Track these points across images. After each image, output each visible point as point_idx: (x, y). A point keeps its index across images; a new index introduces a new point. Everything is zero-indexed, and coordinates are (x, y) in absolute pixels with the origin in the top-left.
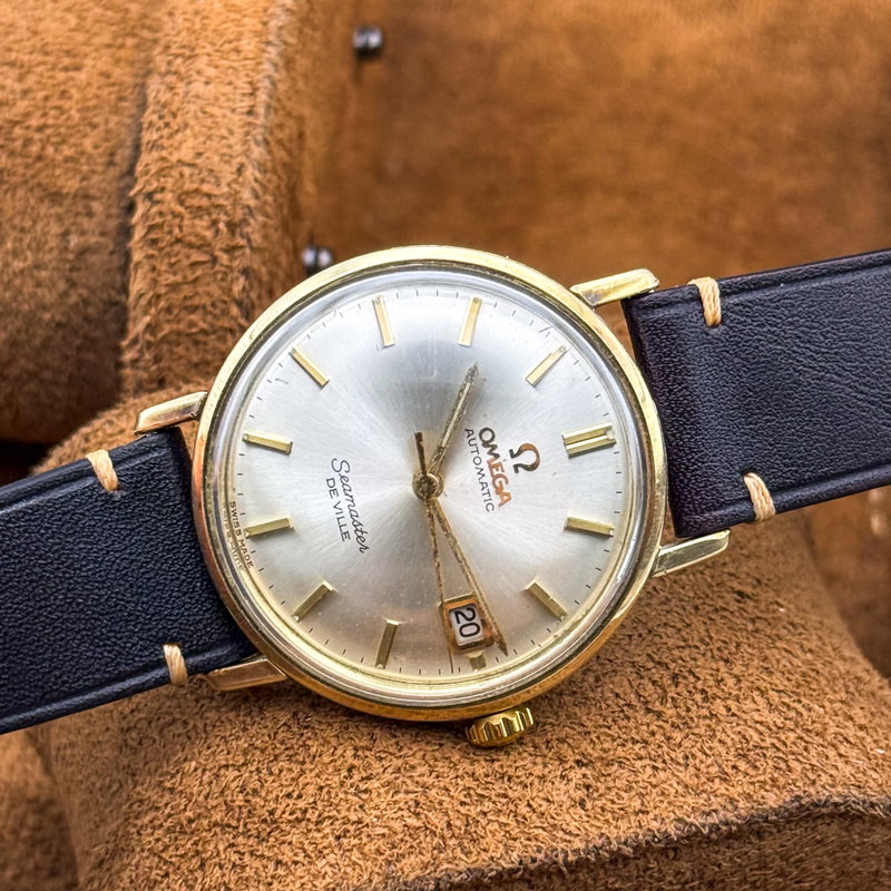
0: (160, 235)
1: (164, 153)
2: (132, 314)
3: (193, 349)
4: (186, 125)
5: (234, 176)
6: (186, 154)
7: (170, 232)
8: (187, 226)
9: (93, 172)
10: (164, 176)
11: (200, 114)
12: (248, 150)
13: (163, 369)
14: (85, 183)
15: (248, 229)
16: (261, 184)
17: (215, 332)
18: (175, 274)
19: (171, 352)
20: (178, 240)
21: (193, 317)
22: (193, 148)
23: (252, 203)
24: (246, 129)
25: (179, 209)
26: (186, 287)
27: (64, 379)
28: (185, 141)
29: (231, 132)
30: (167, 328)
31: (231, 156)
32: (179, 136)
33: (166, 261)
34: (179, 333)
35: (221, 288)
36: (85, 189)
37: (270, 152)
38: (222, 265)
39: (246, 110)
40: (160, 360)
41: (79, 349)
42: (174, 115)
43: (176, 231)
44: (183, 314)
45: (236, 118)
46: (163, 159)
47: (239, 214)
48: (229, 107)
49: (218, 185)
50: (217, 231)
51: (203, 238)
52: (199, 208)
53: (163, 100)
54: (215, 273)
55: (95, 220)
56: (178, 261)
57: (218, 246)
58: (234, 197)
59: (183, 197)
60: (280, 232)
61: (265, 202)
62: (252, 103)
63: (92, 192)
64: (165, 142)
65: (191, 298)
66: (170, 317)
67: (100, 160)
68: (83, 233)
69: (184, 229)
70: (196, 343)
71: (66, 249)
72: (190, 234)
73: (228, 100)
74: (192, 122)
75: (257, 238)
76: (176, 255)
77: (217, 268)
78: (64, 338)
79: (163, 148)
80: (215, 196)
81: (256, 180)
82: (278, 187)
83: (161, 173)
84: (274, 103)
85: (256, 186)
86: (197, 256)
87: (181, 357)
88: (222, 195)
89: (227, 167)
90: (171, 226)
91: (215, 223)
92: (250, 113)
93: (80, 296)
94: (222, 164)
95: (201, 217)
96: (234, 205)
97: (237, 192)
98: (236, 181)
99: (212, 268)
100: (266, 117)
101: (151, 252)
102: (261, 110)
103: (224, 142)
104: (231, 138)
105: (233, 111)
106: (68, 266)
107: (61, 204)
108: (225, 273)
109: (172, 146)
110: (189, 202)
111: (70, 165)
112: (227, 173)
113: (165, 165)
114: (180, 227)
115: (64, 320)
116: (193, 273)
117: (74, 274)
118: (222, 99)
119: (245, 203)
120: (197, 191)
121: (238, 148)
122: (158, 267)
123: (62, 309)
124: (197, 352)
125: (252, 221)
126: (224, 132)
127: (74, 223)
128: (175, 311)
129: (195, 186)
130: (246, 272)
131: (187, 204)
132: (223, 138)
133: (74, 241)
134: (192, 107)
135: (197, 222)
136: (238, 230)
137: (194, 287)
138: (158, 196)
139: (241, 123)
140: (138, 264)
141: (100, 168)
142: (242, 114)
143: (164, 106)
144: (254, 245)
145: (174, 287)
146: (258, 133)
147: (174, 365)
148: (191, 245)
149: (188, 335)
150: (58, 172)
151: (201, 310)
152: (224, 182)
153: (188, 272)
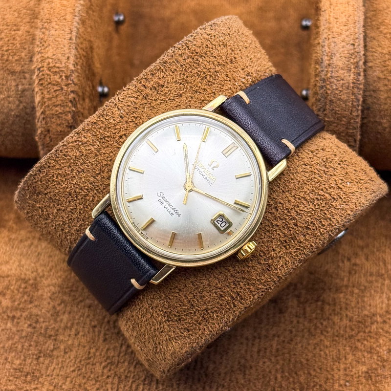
0: (43, 82)
1: (43, 55)
2: (37, 109)
3: (58, 119)
4: (49, 45)
5: (67, 60)
6: (50, 54)
7: (47, 81)
8: (52, 78)
9: (25, 64)
11: (54, 41)
12: (71, 51)
13: (49, 127)
14: (23, 68)
15: (73, 78)
17: (64, 113)
18: (50, 94)
19: (51, 121)
20: (49, 83)
21: (57, 108)
22: (52, 52)
23: (73, 69)
24: (70, 44)
25: (49, 73)
26: (53, 99)
27: (21, 134)
28: (49, 50)
29: (64, 46)
30: (48, 113)
31: (65, 54)
32: (47, 49)
33: (46, 90)
34: (53, 114)
35: (65, 98)
36: (23, 70)
37: (78, 52)
38: (65, 90)
39: (69, 38)
40: (48, 124)
41: (24, 124)
42: (45, 42)
43: (49, 80)
44: (53, 108)
45: (66, 41)
46: (43, 57)
47: (69, 74)
48: (63, 38)
49: (61, 64)
50: (62, 79)
51: (58, 82)
52: (56, 72)
53: (41, 37)
54: (63, 93)
55: (27, 80)
56: (50, 90)
57: (63, 84)
58: (67, 67)
59: (50, 69)
60: (85, 79)
61: (78, 69)
62: (71, 36)
63: (26, 71)
64: (43, 51)
65: (56, 102)
66: (49, 109)
67: (27, 60)
68: (23, 85)
70: (59, 117)
71: (18, 91)
72: (53, 81)
73: (63, 35)
74: (51, 44)
75: (76, 80)
76: (49, 88)
77: (63, 91)
78: (19, 120)
79: (42, 53)
80: (61, 67)
81: (74, 61)
82: (83, 64)
83: (42, 61)
84: (78, 36)
85: (74, 63)
86: (56, 88)
87: (54, 123)
88: (63, 67)
89: (64, 58)
90: (47, 79)
91: (61, 76)
92: (71, 39)
93: (24, 106)
94: (62, 57)
95: (57, 75)
96: (67, 70)
97: (68, 66)
98: (67, 62)
100: (76, 40)
101: (41, 88)
102: (74, 38)
103: (62, 49)
104: (64, 48)
105: (65, 39)
106: (19, 96)
107: (15, 75)
108: (66, 93)
109: (45, 52)
110: (52, 70)
111: (17, 62)
112: (64, 60)
113: (43, 58)
114: (50, 79)
115: (19, 114)
116: (56, 94)
117: (21, 99)
118: (61, 35)
119: (71, 69)
120: (54, 66)
121: (67, 51)
122: (44, 92)
123: (18, 111)
124: (60, 120)
125: (73, 75)
126: (62, 46)
127: (20, 81)
128: (51, 107)
129: (54, 65)
130: (72, 92)
132: (62, 48)
133: (20, 87)
134: (51, 39)
135: (55, 77)
136: (69, 78)
137: (56, 98)
138: (41, 69)
139: (68, 43)
140: (37, 92)
141: (27, 63)
142: (68, 40)
143: (42, 39)
144: (75, 83)
145: (49, 99)
146: (73, 46)
147: (52, 125)
148: (54, 85)
149: (56, 115)
150: (14, 65)
151: (59, 106)
152: (63, 63)
153: (54, 94)
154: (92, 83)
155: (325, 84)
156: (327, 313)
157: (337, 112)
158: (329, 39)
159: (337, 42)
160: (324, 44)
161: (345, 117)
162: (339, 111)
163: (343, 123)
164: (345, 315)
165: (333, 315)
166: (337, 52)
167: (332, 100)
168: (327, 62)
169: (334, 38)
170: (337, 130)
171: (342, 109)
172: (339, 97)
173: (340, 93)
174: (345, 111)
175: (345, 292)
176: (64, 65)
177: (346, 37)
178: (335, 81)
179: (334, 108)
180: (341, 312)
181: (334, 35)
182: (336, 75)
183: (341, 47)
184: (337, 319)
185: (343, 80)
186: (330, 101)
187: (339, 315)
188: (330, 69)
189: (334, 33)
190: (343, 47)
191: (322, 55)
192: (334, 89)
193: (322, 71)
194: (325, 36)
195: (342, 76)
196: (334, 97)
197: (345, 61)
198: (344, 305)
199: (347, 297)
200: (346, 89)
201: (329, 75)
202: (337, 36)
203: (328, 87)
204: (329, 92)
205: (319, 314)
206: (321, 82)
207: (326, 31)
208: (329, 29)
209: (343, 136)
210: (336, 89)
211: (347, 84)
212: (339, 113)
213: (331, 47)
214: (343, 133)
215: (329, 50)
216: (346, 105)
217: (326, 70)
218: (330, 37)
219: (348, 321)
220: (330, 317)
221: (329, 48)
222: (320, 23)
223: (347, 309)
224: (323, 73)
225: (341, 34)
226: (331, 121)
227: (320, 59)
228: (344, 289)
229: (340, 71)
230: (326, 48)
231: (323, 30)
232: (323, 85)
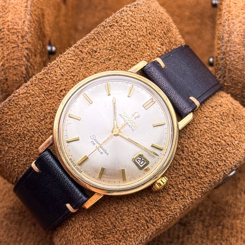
0: (4, 40)
1: (4, 19)
3: (14, 70)
4: (9, 11)
5: (23, 24)
6: (9, 18)
7: (6, 39)
8: (11, 38)
10: (4, 25)
11: (13, 8)
12: (26, 17)
13: (7, 76)
15: (27, 37)
16: (30, 25)
17: (19, 65)
18: (8, 51)
19: (9, 71)
20: (8, 41)
21: (14, 62)
22: (12, 17)
23: (28, 30)
24: (25, 11)
25: (8, 33)
26: (11, 54)
28: (9, 15)
29: (21, 12)
30: (7, 65)
31: (21, 19)
32: (8, 14)
33: (6, 47)
34: (10, 66)
35: (20, 53)
37: (32, 17)
38: (20, 47)
39: (25, 6)
40: (6, 74)
42: (6, 9)
43: (8, 39)
44: (11, 61)
46: (4, 20)
47: (24, 34)
48: (20, 6)
49: (18, 26)
50: (19, 38)
51: (15, 40)
52: (14, 32)
53: (3, 5)
54: (19, 50)
56: (9, 47)
57: (19, 43)
59: (9, 30)
60: (37, 39)
61: (31, 30)
62: (27, 4)
64: (4, 16)
65: (13, 57)
66: (8, 62)
69: (10, 38)
70: (15, 69)
72: (12, 40)
73: (20, 4)
74: (11, 10)
75: (29, 40)
76: (8, 45)
77: (19, 48)
79: (3, 17)
80: (18, 29)
81: (28, 24)
82: (35, 27)
84: (33, 4)
85: (28, 26)
86: (13, 45)
87: (11, 73)
88: (20, 29)
89: (20, 21)
91: (18, 36)
92: (26, 7)
94: (19, 21)
95: (14, 35)
96: (23, 31)
97: (23, 28)
98: (23, 25)
99: (18, 48)
100: (30, 8)
102: (29, 6)
103: (19, 15)
104: (21, 14)
105: (22, 7)
108: (21, 50)
109: (6, 17)
110: (11, 31)
112: (21, 23)
113: (4, 22)
114: (9, 38)
116: (13, 50)
118: (19, 4)
119: (26, 31)
120: (13, 28)
121: (23, 16)
122: (4, 48)
124: (15, 71)
125: (28, 35)
126: (19, 12)
128: (9, 60)
129: (12, 27)
130: (27, 49)
131: (10, 32)
132: (19, 14)
134: (11, 6)
135: (13, 36)
136: (24, 38)
137: (14, 53)
138: (2, 30)
139: (24, 10)
142: (24, 7)
143: (3, 6)
144: (29, 41)
145: (8, 54)
146: (29, 12)
147: (10, 75)
148: (12, 43)
149: (13, 67)
151: (16, 60)
152: (20, 25)
153: (12, 50)
154: (43, 43)
155: (224, 56)
156: (226, 235)
157: (234, 78)
158: (229, 20)
159: (235, 23)
160: (224, 24)
161: (240, 83)
162: (235, 78)
163: (239, 87)
164: (240, 237)
165: (230, 237)
166: (235, 31)
167: (231, 69)
168: (227, 38)
169: (233, 19)
170: (234, 93)
171: (238, 76)
172: (236, 67)
173: (236, 63)
174: (241, 78)
175: (241, 219)
176: (20, 27)
177: (242, 19)
178: (233, 54)
179: (232, 76)
180: (237, 235)
181: (233, 17)
182: (234, 49)
183: (238, 27)
184: (234, 240)
185: (239, 53)
186: (229, 70)
187: (236, 237)
188: (229, 45)
189: (233, 16)
190: (240, 27)
191: (223, 33)
192: (232, 61)
193: (223, 46)
194: (226, 17)
195: (239, 50)
196: (232, 67)
197: (241, 38)
198: (239, 230)
199: (242, 223)
200: (242, 61)
201: (228, 49)
202: (235, 18)
203: (227, 58)
204: (228, 62)
205: (219, 236)
206: (222, 54)
207: (226, 13)
208: (229, 12)
209: (239, 98)
210: (234, 60)
211: (242, 57)
212: (236, 79)
213: (231, 26)
214: (239, 95)
215: (228, 29)
216: (241, 73)
217: (226, 45)
218: (230, 18)
219: (242, 243)
220: (228, 239)
221: (229, 27)
222: (222, 7)
223: (242, 232)
224: (224, 47)
225: (239, 16)
226: (229, 86)
227: (222, 36)
228: (240, 216)
229: (237, 46)
230: (226, 27)
231: (225, 13)
232: (223, 57)
